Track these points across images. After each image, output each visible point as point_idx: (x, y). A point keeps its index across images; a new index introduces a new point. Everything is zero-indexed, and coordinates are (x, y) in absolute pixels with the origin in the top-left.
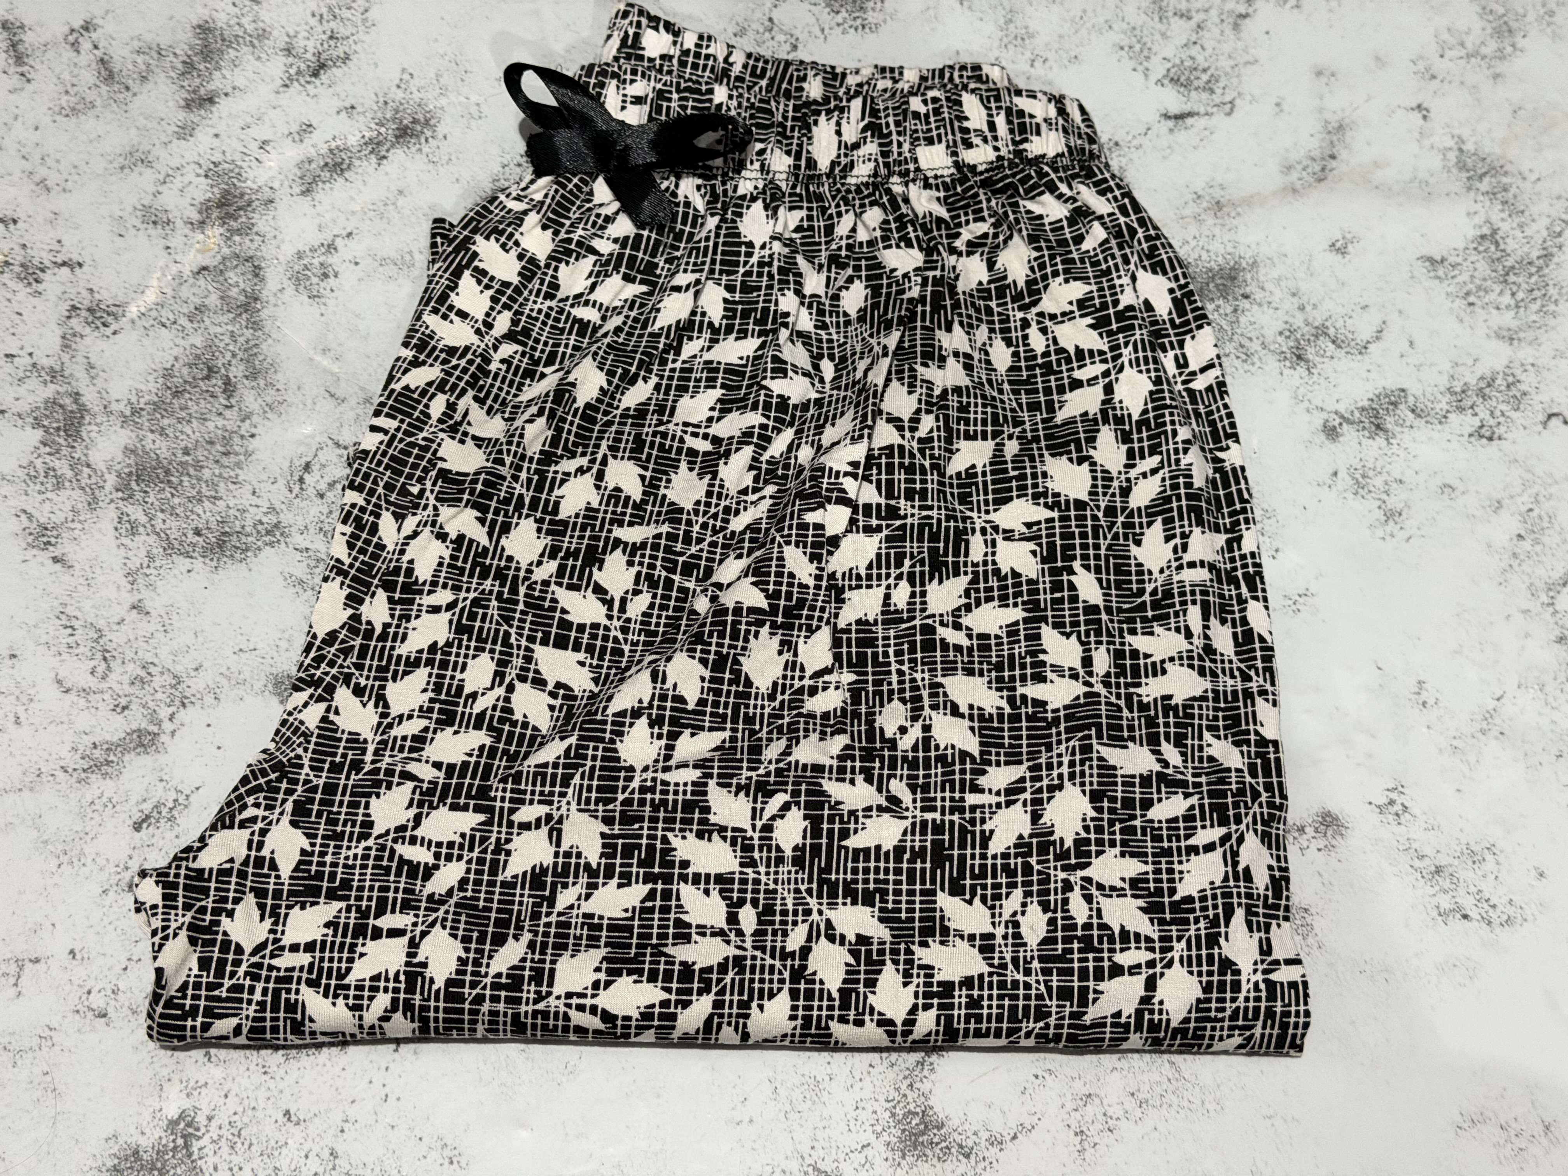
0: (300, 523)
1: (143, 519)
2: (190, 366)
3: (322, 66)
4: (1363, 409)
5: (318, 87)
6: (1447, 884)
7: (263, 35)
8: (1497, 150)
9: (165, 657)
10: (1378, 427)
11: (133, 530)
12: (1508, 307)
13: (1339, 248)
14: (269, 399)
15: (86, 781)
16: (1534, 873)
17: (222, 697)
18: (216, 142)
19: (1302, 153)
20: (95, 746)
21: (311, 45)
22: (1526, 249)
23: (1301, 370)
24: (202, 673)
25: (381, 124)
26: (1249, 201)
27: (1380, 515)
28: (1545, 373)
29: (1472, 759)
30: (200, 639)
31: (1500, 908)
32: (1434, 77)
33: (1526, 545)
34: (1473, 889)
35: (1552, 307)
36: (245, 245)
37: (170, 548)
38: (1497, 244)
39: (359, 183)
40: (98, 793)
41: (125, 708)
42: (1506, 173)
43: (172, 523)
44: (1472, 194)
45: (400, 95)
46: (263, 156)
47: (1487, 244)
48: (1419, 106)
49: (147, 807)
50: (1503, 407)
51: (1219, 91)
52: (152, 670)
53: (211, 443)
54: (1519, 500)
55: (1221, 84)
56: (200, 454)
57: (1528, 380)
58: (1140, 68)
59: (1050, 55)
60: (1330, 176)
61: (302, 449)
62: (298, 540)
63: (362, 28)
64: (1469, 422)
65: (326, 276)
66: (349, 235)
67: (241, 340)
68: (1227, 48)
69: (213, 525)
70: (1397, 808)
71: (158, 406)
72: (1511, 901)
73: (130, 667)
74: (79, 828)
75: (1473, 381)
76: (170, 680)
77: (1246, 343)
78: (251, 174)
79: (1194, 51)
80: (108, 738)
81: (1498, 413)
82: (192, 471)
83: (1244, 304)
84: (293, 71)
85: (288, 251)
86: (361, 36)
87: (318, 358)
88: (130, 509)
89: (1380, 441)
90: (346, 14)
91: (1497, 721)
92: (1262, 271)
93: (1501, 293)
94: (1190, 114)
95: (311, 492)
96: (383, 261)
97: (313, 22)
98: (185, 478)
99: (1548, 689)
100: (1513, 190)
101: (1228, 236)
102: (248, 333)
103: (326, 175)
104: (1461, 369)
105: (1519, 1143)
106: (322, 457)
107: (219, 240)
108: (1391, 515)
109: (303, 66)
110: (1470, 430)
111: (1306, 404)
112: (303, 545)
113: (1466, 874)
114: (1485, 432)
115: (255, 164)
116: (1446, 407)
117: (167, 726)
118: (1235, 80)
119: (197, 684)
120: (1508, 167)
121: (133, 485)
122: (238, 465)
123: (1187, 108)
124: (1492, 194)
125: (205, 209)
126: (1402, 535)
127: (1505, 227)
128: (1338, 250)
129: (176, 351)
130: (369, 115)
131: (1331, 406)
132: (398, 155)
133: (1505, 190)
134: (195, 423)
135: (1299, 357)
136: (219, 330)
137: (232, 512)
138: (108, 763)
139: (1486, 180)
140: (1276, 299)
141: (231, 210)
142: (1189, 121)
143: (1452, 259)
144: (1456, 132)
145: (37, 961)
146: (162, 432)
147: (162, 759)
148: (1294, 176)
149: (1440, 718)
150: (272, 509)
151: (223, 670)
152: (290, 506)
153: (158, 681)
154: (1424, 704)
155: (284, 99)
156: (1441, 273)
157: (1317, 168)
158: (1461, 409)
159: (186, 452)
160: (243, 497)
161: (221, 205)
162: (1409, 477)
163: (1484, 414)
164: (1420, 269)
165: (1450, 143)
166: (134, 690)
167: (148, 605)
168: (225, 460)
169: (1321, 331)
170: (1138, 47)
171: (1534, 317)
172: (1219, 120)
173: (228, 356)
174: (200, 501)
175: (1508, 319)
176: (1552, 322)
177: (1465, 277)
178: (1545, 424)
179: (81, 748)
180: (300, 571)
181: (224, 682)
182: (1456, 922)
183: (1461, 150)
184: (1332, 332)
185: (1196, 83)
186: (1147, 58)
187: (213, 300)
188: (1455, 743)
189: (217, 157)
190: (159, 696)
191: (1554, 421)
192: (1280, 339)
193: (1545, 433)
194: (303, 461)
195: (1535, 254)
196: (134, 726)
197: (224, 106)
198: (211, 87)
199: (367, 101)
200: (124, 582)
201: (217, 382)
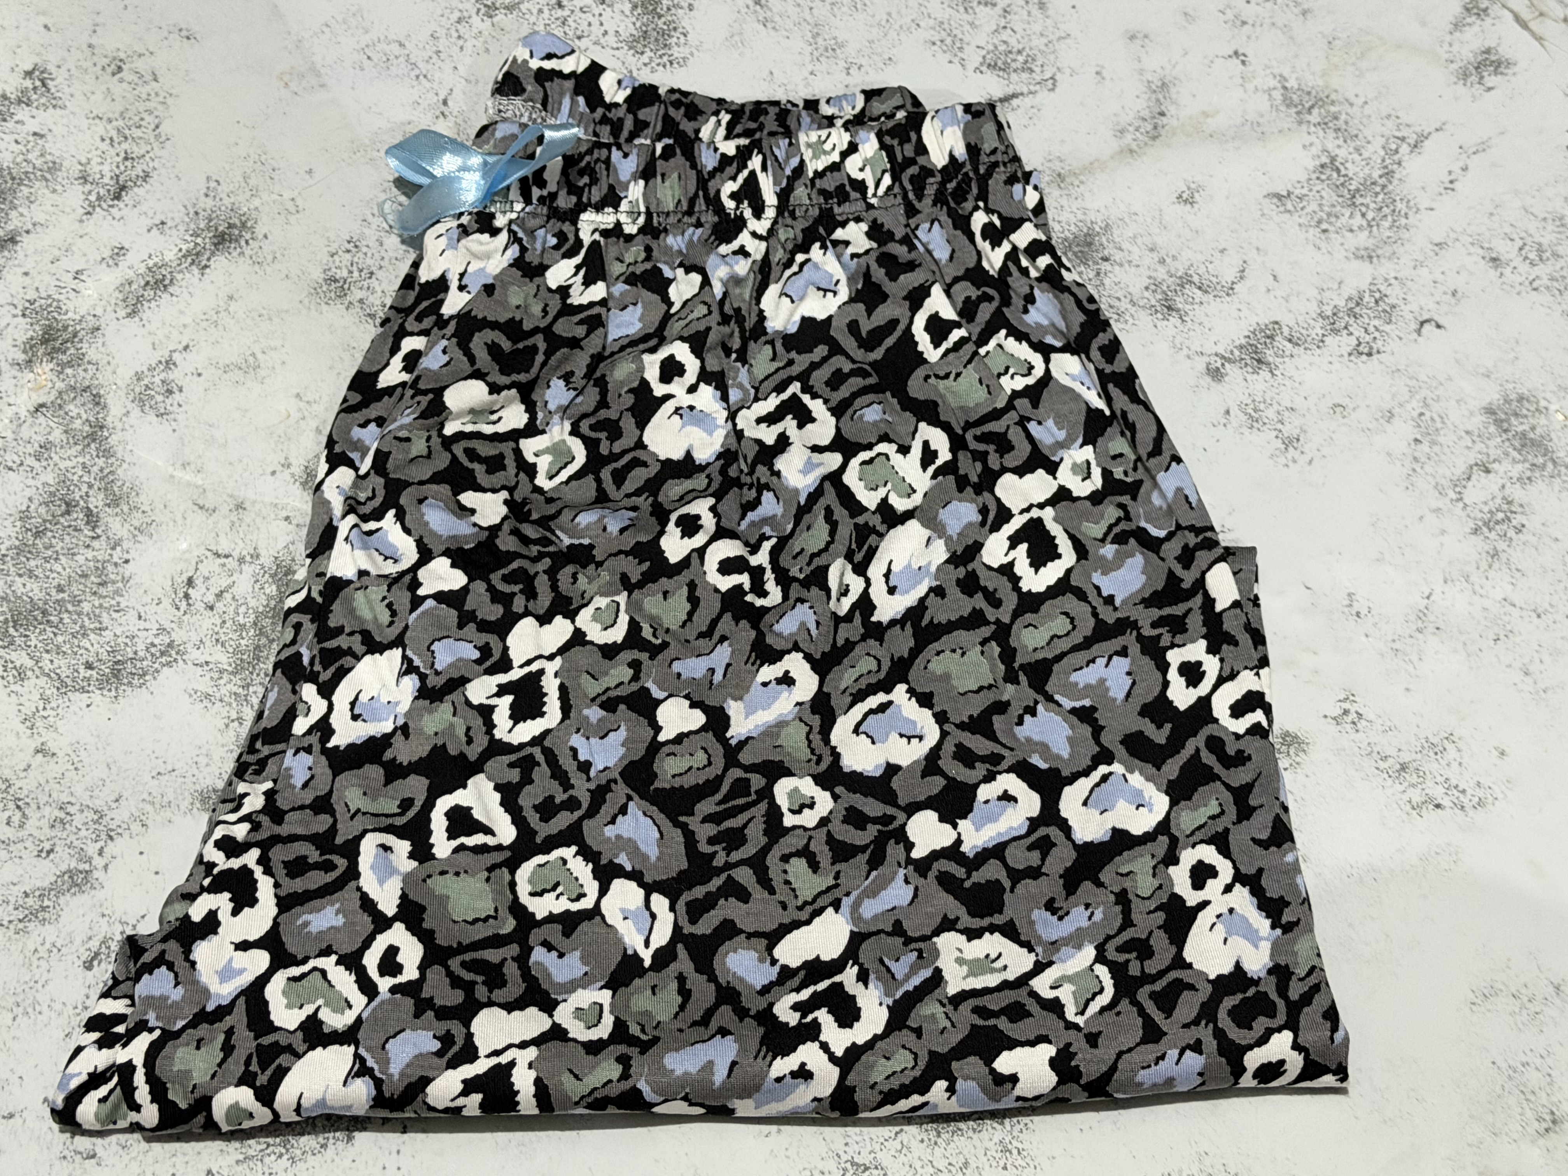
0: (195, 638)
1: (30, 663)
2: (46, 504)
3: (123, 188)
4: (1241, 347)
5: (122, 208)
6: (1414, 779)
7: (54, 167)
8: (1320, 82)
9: (81, 794)
10: (1259, 361)
11: (21, 675)
12: (1360, 228)
13: (1187, 199)
14: (136, 523)
15: (25, 931)
16: (1496, 753)
17: (149, 823)
18: (27, 281)
19: (1131, 115)
20: (27, 895)
21: (106, 169)
22: (1367, 171)
23: (1174, 320)
24: (123, 802)
25: (196, 235)
26: (1089, 168)
27: (1279, 444)
28: (1409, 283)
29: (1415, 658)
30: (114, 769)
31: (1469, 792)
32: (1244, 23)
33: (1425, 447)
34: (1439, 779)
35: (1403, 221)
36: (80, 376)
37: (63, 686)
38: (1338, 171)
39: (186, 295)
40: (40, 940)
41: (49, 852)
42: (1333, 103)
43: (61, 663)
44: (1304, 127)
45: (209, 203)
46: (80, 286)
47: (1328, 172)
48: (1236, 53)
49: (94, 945)
50: (1376, 322)
51: (1038, 70)
52: (71, 809)
53: (85, 576)
54: (1409, 407)
55: (1039, 63)
56: (75, 589)
57: (1394, 294)
58: (956, 60)
59: (864, 61)
60: (1163, 132)
61: (182, 566)
62: (195, 655)
63: (156, 145)
64: (1346, 342)
65: (170, 392)
66: (186, 348)
67: (95, 469)
68: (1037, 27)
69: (104, 656)
70: (1353, 716)
71: (22, 550)
72: (1479, 784)
73: (47, 811)
74: (27, 979)
75: (1342, 303)
76: (91, 816)
77: (1116, 303)
78: (70, 306)
79: (1005, 35)
80: (39, 884)
81: (1371, 329)
82: (70, 607)
83: (1105, 266)
84: (93, 198)
85: (125, 374)
86: (157, 152)
87: (179, 474)
88: (14, 656)
89: (1265, 374)
90: (137, 133)
91: (1432, 618)
92: (1116, 232)
93: (1351, 216)
94: (1014, 96)
95: (200, 606)
96: (227, 369)
97: (105, 146)
98: (65, 616)
99: (1473, 579)
100: (1343, 117)
101: (1075, 205)
102: (101, 462)
103: (148, 293)
104: (1327, 294)
105: (1533, 1008)
106: (204, 569)
107: (50, 376)
108: (1290, 442)
109: (102, 192)
110: (1349, 349)
111: (1185, 351)
112: (202, 660)
113: (1431, 766)
114: (1364, 349)
115: (72, 295)
116: (1320, 332)
117: (98, 862)
118: (1052, 57)
119: (119, 815)
120: (1333, 96)
121: (11, 631)
122: (117, 592)
123: (1010, 91)
124: (1323, 124)
125: (29, 347)
126: (1303, 460)
127: (1342, 153)
128: (1186, 201)
129: (28, 493)
130: (182, 228)
131: (1210, 348)
132: (220, 263)
133: (1336, 118)
134: (64, 560)
135: (1169, 308)
136: (69, 464)
137: (120, 640)
138: (44, 909)
139: (1315, 111)
140: (1135, 257)
141: (57, 345)
142: (1015, 102)
143: (1297, 192)
144: (1276, 71)
145: (11, 1116)
146: (31, 574)
147: (100, 895)
148: (1129, 137)
149: (1375, 625)
150: (162, 630)
151: (145, 796)
152: (180, 623)
153: (78, 819)
154: (1358, 614)
155: (90, 225)
156: (1289, 206)
157: (1149, 127)
158: (1336, 331)
159: (60, 589)
160: (131, 624)
161: (45, 341)
162: (1299, 403)
163: (1358, 332)
164: (1270, 206)
165: (1273, 83)
166: (57, 832)
167: (52, 746)
168: (103, 591)
169: (1185, 280)
170: (949, 41)
171: (1388, 233)
172: (1043, 96)
173: (85, 488)
174: (84, 635)
175: (1362, 239)
176: (1405, 235)
177: (1314, 206)
178: (1419, 332)
179: (12, 900)
180: (205, 685)
181: (148, 808)
182: (1430, 814)
183: (1285, 88)
184: (1196, 279)
185: (1014, 65)
186: (961, 49)
187: (57, 435)
188: (1396, 645)
189: (31, 295)
190: (83, 833)
191: (1426, 326)
192: (1146, 294)
193: (1420, 339)
194: (185, 577)
195: (1376, 175)
196: (64, 867)
197: (26, 242)
198: (10, 227)
199: (176, 214)
200: (22, 728)
201: (78, 515)
